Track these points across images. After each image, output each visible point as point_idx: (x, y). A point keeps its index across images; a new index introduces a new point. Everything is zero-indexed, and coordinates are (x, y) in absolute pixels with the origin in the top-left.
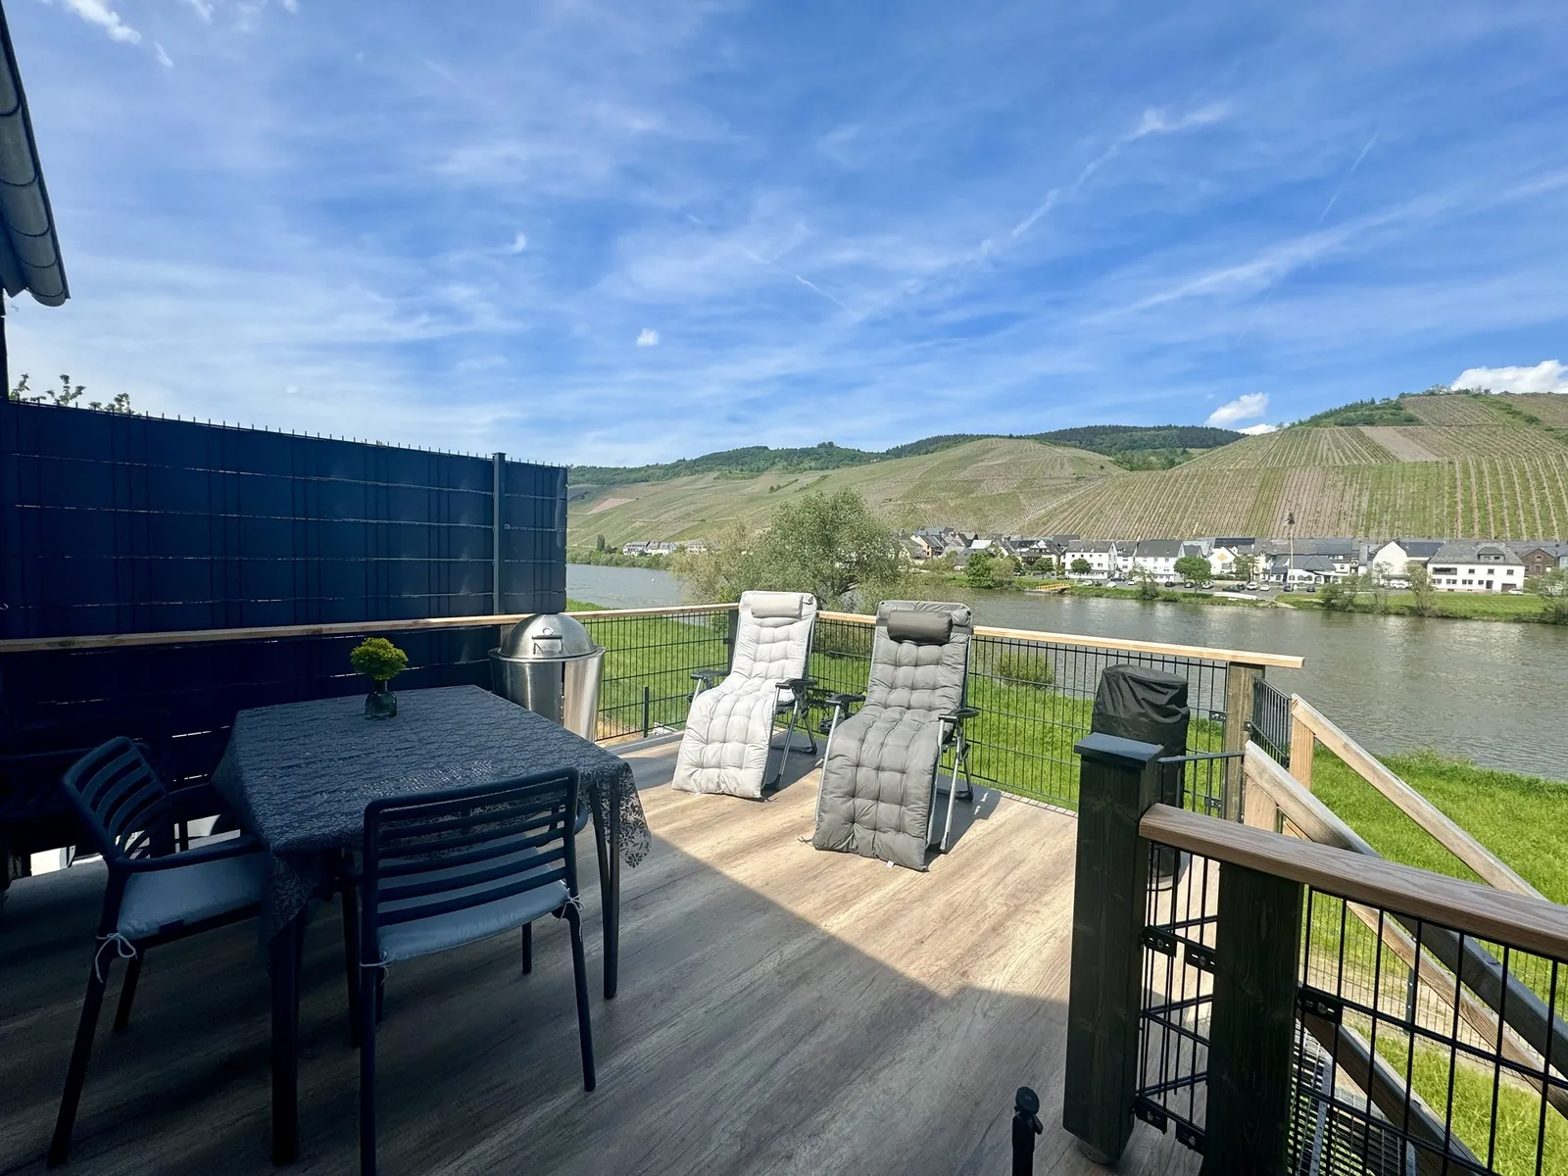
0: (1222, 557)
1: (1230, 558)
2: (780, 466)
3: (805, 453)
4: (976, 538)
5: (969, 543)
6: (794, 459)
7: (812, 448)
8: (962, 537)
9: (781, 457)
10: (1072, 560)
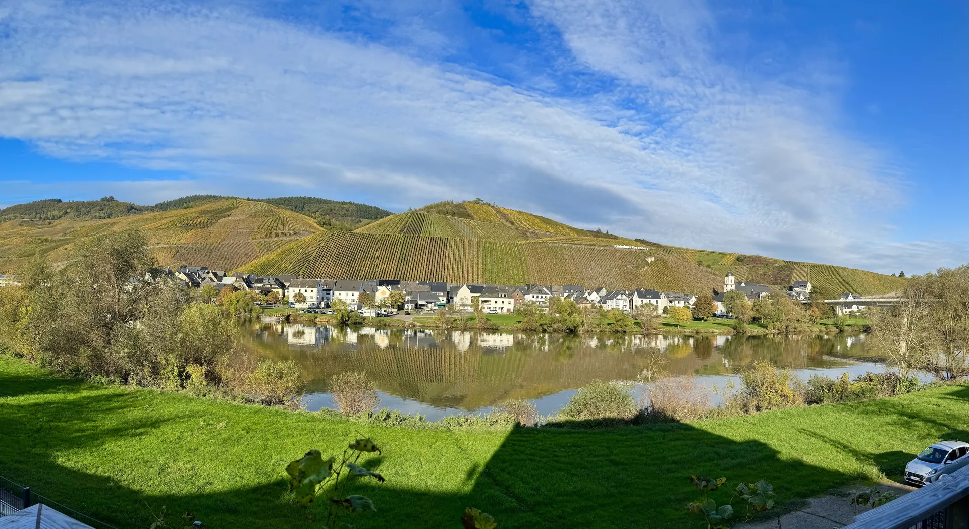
0: (383, 293)
1: (388, 294)
2: (72, 214)
3: (91, 205)
4: (225, 275)
5: (220, 279)
6: (82, 209)
7: (97, 202)
8: (215, 274)
9: (71, 208)
10: (293, 294)
